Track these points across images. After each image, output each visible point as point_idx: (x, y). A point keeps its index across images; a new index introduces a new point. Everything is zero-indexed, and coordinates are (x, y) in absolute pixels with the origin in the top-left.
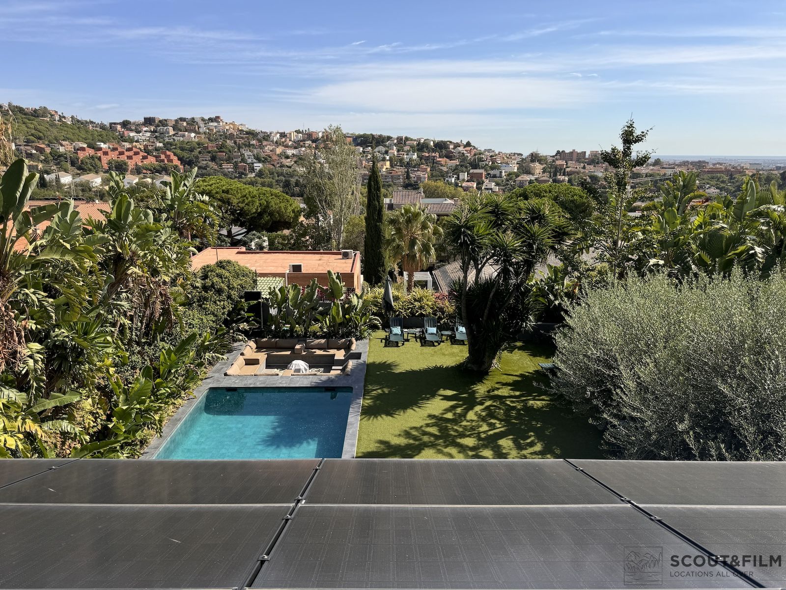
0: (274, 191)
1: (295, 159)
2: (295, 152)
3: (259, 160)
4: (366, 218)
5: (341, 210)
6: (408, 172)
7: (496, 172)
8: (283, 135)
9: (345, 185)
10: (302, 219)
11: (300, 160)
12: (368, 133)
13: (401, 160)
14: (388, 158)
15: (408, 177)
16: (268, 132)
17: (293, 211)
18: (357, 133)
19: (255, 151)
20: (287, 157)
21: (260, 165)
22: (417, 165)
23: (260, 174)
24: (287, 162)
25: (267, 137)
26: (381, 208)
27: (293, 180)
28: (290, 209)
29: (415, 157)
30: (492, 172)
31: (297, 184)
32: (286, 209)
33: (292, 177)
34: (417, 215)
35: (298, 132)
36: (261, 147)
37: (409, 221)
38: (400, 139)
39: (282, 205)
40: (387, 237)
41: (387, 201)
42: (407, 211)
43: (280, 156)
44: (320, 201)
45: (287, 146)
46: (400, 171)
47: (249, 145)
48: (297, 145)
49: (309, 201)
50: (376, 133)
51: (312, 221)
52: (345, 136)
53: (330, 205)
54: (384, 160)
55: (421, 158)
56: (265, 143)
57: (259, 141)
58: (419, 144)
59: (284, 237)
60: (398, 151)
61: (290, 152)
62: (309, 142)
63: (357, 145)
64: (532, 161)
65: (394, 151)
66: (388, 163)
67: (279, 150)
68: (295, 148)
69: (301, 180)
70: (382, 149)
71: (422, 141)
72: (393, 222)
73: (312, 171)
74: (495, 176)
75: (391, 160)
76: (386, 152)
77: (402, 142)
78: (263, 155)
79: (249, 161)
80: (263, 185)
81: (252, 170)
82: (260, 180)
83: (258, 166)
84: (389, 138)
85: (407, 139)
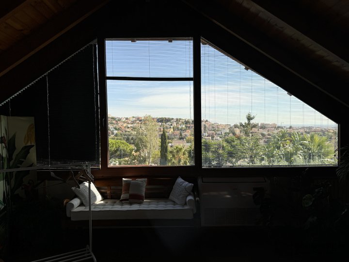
0: (122, 141)
1: (132, 128)
2: (132, 125)
3: (116, 129)
4: (160, 151)
5: (150, 148)
6: (181, 133)
7: (219, 132)
8: (127, 119)
9: (152, 138)
10: (133, 152)
11: (134, 129)
12: (164, 117)
13: (178, 128)
14: (172, 127)
15: (181, 135)
16: (120, 117)
17: (130, 150)
18: (159, 117)
19: (114, 126)
20: (128, 128)
21: (117, 131)
22: (185, 130)
23: (116, 135)
24: (128, 130)
25: (120, 120)
26: (167, 147)
27: (130, 137)
28: (128, 149)
29: (184, 126)
30: (218, 132)
31: (132, 139)
32: (127, 149)
33: (130, 135)
34: (181, 149)
35: (133, 117)
36: (117, 124)
37: (178, 152)
38: (177, 120)
39: (125, 147)
40: (169, 159)
41: (170, 144)
42: (177, 148)
43: (125, 127)
44: (142, 145)
45: (128, 123)
46: (178, 132)
47: (112, 123)
48: (133, 122)
49: (137, 145)
50: (167, 117)
51: (138, 153)
52: (154, 119)
53: (146, 146)
54: (170, 128)
55: (186, 127)
56: (119, 122)
57: (117, 121)
58: (185, 121)
59: (125, 161)
60: (177, 124)
61: (129, 126)
62: (138, 121)
63: (159, 122)
64: (235, 127)
65: (175, 124)
66: (172, 129)
67: (125, 125)
68: (132, 124)
69: (134, 137)
70: (169, 123)
71: (187, 120)
72: (171, 152)
73: (138, 133)
74: (219, 134)
75: (173, 128)
76: (171, 125)
77: (178, 120)
78: (118, 127)
79: (112, 130)
80: (117, 139)
81: (113, 133)
82: (116, 138)
83: (115, 132)
84: (172, 119)
85: (180, 119)
